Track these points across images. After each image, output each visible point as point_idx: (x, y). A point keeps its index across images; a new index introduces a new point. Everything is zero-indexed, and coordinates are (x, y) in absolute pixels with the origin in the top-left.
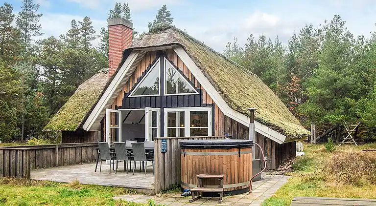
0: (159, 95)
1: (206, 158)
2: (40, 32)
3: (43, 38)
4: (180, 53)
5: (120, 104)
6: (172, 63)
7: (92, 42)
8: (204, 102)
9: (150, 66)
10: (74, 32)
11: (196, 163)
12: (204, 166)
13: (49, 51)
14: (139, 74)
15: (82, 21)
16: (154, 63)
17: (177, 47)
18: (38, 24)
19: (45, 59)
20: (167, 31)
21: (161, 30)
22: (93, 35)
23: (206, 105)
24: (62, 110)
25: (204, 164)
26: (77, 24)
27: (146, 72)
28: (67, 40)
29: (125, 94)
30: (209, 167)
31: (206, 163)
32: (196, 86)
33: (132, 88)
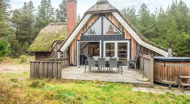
0: (101, 35)
1: (182, 67)
2: (10, 7)
3: (11, 9)
4: (115, 14)
5: (79, 39)
6: (108, 19)
7: (33, 12)
8: (125, 38)
9: (96, 21)
10: (25, 8)
11: (175, 70)
12: (181, 72)
13: (16, 15)
14: (90, 24)
15: (29, 3)
16: (98, 19)
17: (114, 11)
18: (9, 4)
19: (14, 19)
20: (107, 3)
21: (104, 3)
22: (34, 9)
23: (127, 40)
24: (35, 42)
25: (181, 70)
26: (27, 4)
27: (93, 23)
28: (22, 11)
29: (82, 34)
30: (183, 72)
31: (182, 70)
32: (121, 30)
33: (86, 31)
